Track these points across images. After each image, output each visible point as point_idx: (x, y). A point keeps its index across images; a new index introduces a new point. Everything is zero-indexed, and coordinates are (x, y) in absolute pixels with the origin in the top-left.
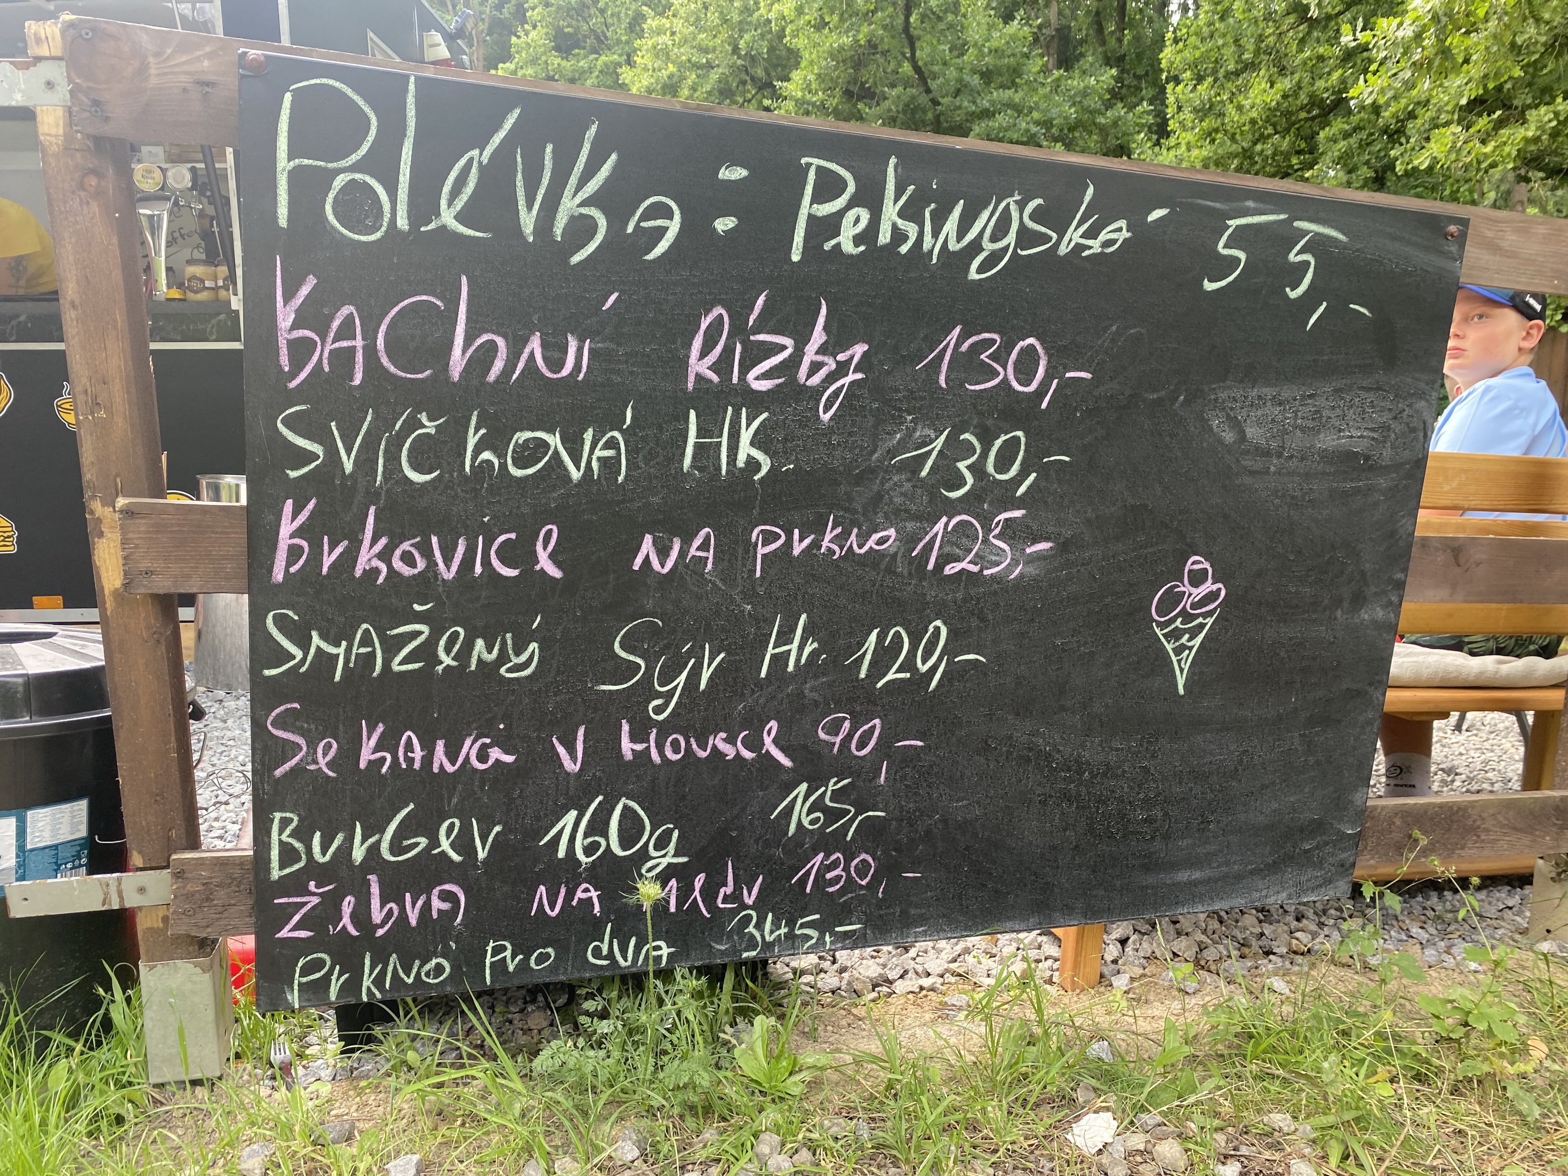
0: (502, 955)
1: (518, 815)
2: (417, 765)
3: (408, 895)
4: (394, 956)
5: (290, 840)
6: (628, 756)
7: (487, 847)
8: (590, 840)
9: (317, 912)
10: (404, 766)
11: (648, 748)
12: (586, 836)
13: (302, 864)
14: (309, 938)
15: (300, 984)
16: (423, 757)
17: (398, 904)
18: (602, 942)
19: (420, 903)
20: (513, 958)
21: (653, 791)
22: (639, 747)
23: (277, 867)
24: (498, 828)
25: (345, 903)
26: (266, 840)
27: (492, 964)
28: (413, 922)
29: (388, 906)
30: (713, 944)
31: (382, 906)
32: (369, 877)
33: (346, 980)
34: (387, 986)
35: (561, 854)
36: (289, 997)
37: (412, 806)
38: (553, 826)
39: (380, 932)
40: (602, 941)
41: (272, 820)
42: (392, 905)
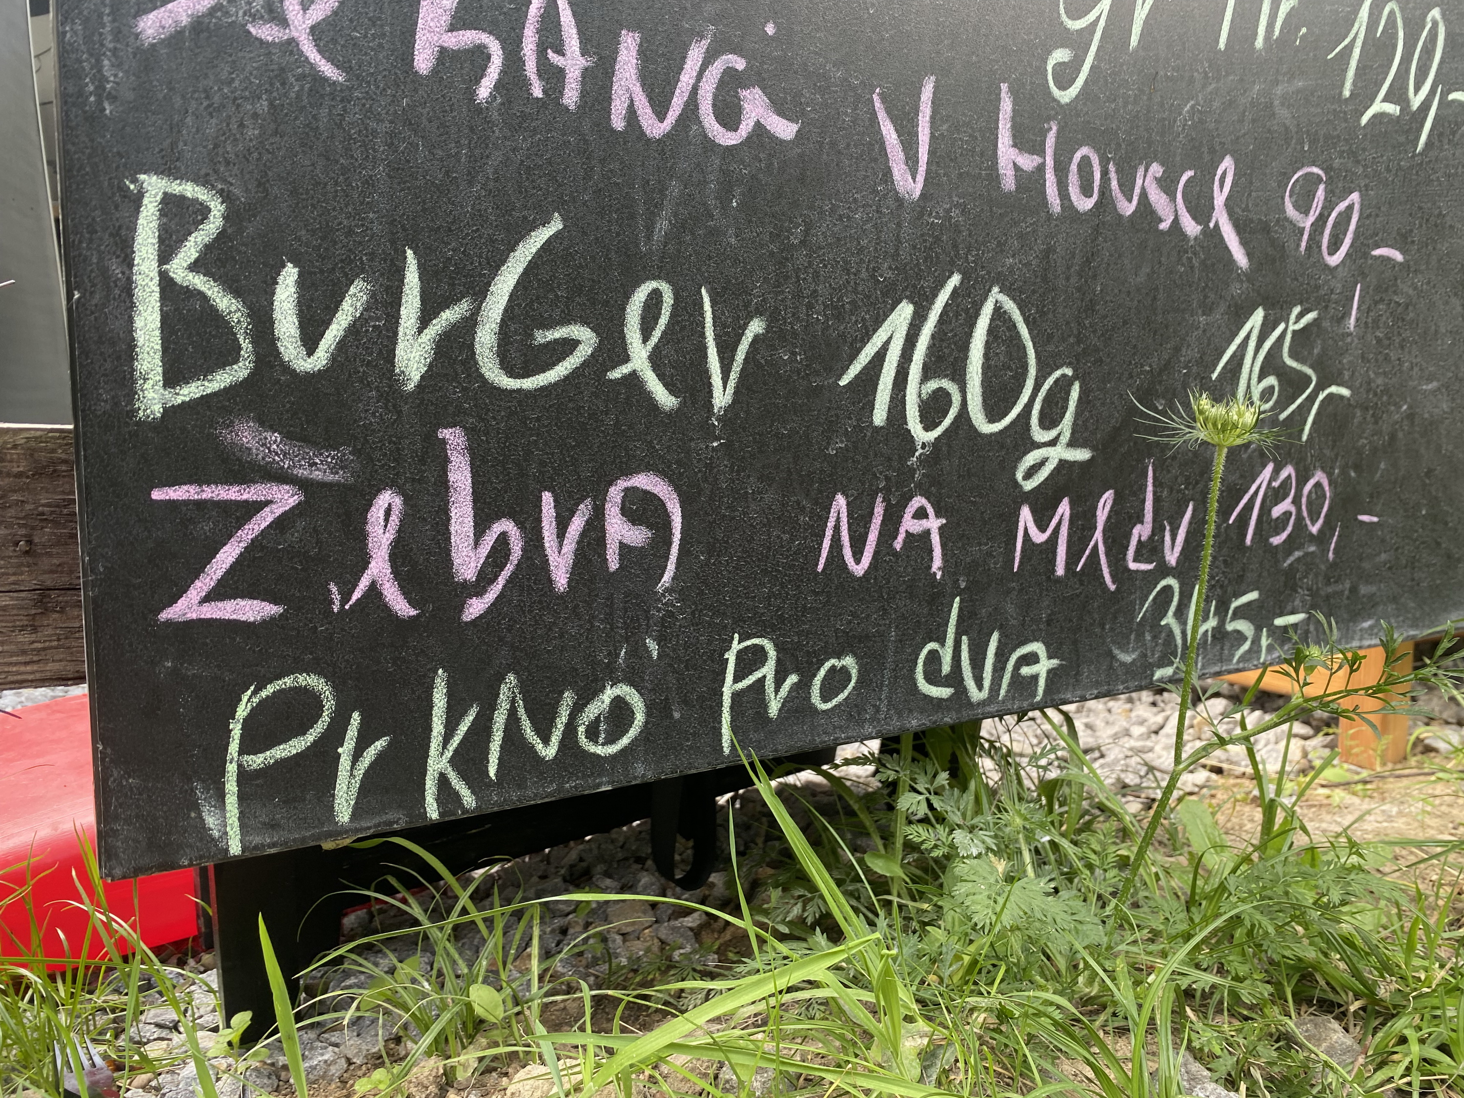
0: (758, 675)
1: (798, 295)
2: (571, 96)
3: (547, 498)
4: (511, 678)
5: (199, 282)
6: (1009, 183)
7: (734, 376)
8: (933, 385)
9: (293, 536)
10: (537, 92)
11: (1041, 168)
12: (926, 376)
13: (240, 371)
14: (268, 623)
15: (243, 775)
16: (586, 73)
17: (520, 525)
18: (943, 644)
19: (577, 525)
20: (779, 682)
21: (1045, 279)
22: (1028, 162)
23: (156, 374)
24: (756, 327)
25: (376, 513)
26: (116, 269)
27: (736, 696)
28: (561, 579)
29: (498, 527)
30: (1116, 652)
31: (481, 528)
32: (445, 433)
33: (381, 756)
34: (492, 771)
35: (879, 417)
36: (211, 821)
37: (556, 225)
38: (866, 337)
39: (475, 608)
40: (942, 642)
41: (137, 200)
42: (506, 525)
